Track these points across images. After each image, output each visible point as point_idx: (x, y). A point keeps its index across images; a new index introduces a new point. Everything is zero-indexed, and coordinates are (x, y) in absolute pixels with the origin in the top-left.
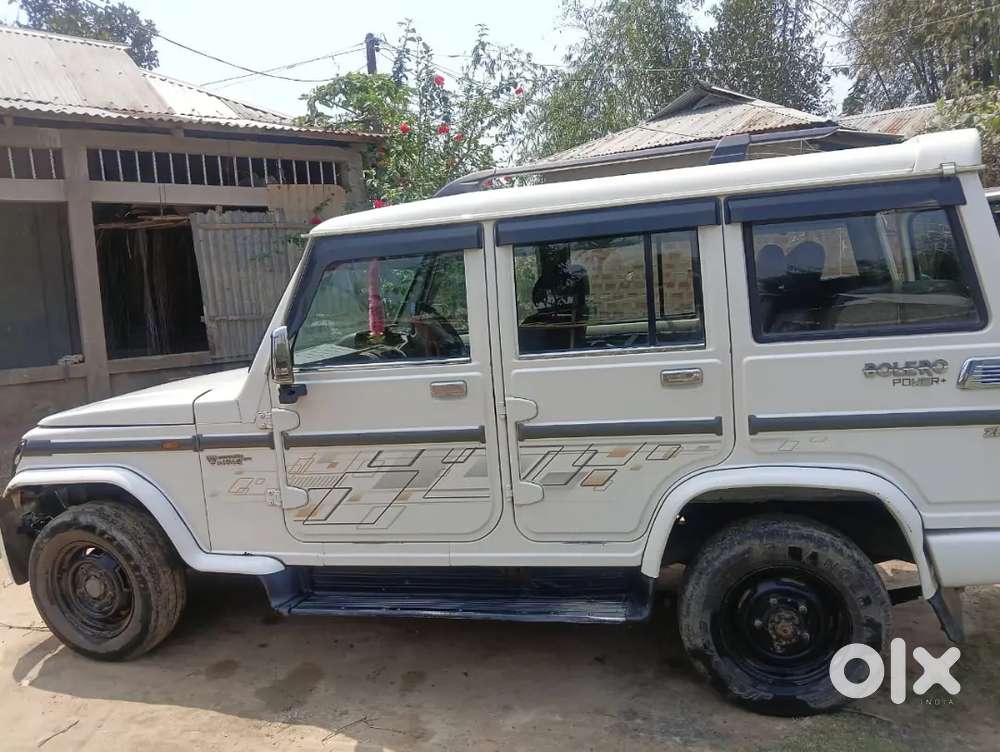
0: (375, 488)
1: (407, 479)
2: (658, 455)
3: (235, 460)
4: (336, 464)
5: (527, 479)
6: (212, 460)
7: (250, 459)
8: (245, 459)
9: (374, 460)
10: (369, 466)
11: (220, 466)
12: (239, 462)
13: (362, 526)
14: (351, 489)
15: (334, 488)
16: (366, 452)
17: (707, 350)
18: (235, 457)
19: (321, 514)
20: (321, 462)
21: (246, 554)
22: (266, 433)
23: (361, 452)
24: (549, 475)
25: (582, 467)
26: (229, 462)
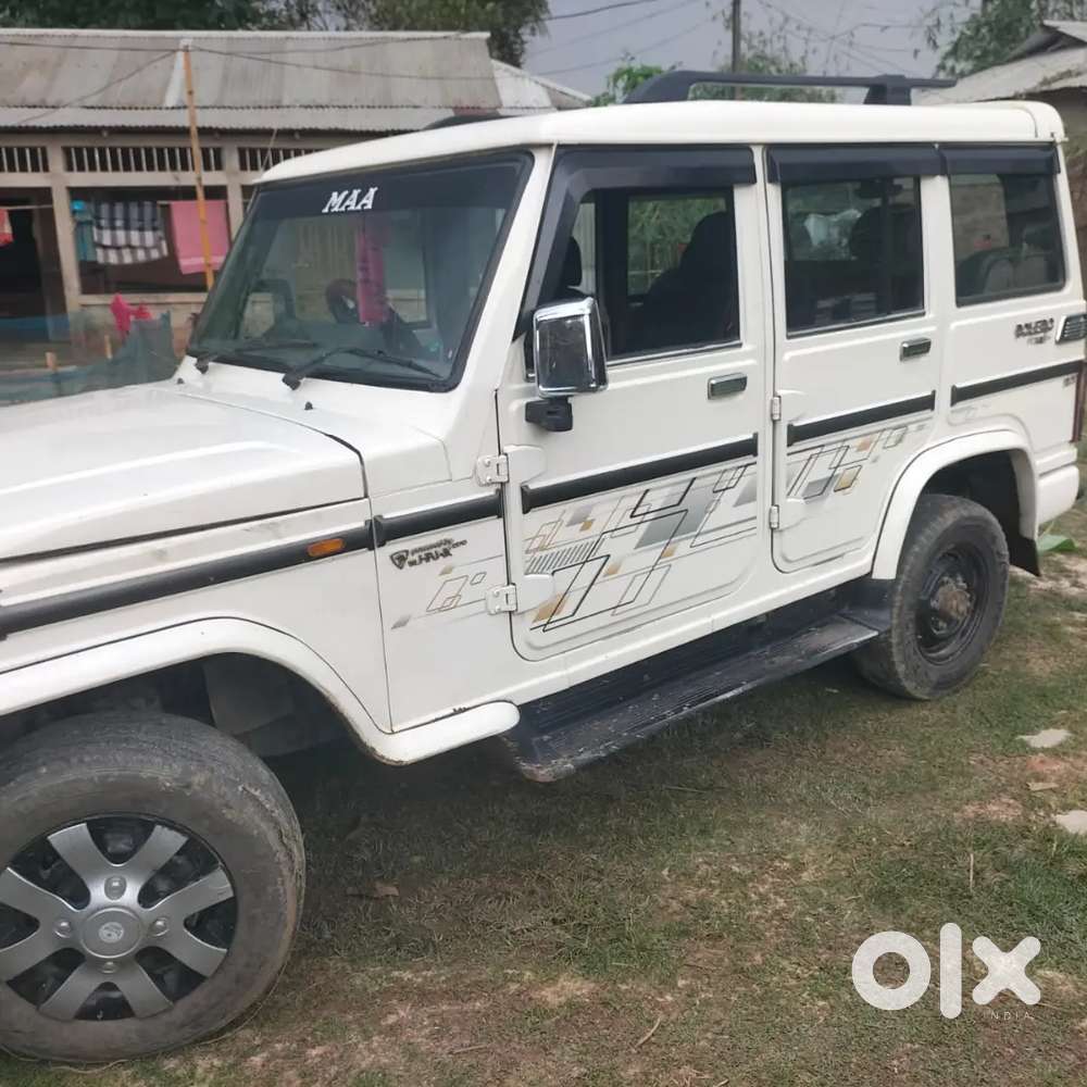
0: (638, 546)
1: (674, 525)
2: (891, 442)
3: (440, 550)
4: (592, 521)
5: (792, 494)
6: (400, 560)
7: (463, 543)
8: (457, 545)
9: (638, 506)
10: (632, 516)
11: (414, 568)
12: (446, 553)
13: (619, 610)
14: (608, 556)
15: (587, 561)
16: (630, 496)
17: (926, 317)
18: (438, 545)
19: (567, 610)
20: (572, 523)
21: (456, 712)
22: (490, 492)
23: (623, 497)
24: (810, 484)
25: (836, 468)
26: (428, 558)
